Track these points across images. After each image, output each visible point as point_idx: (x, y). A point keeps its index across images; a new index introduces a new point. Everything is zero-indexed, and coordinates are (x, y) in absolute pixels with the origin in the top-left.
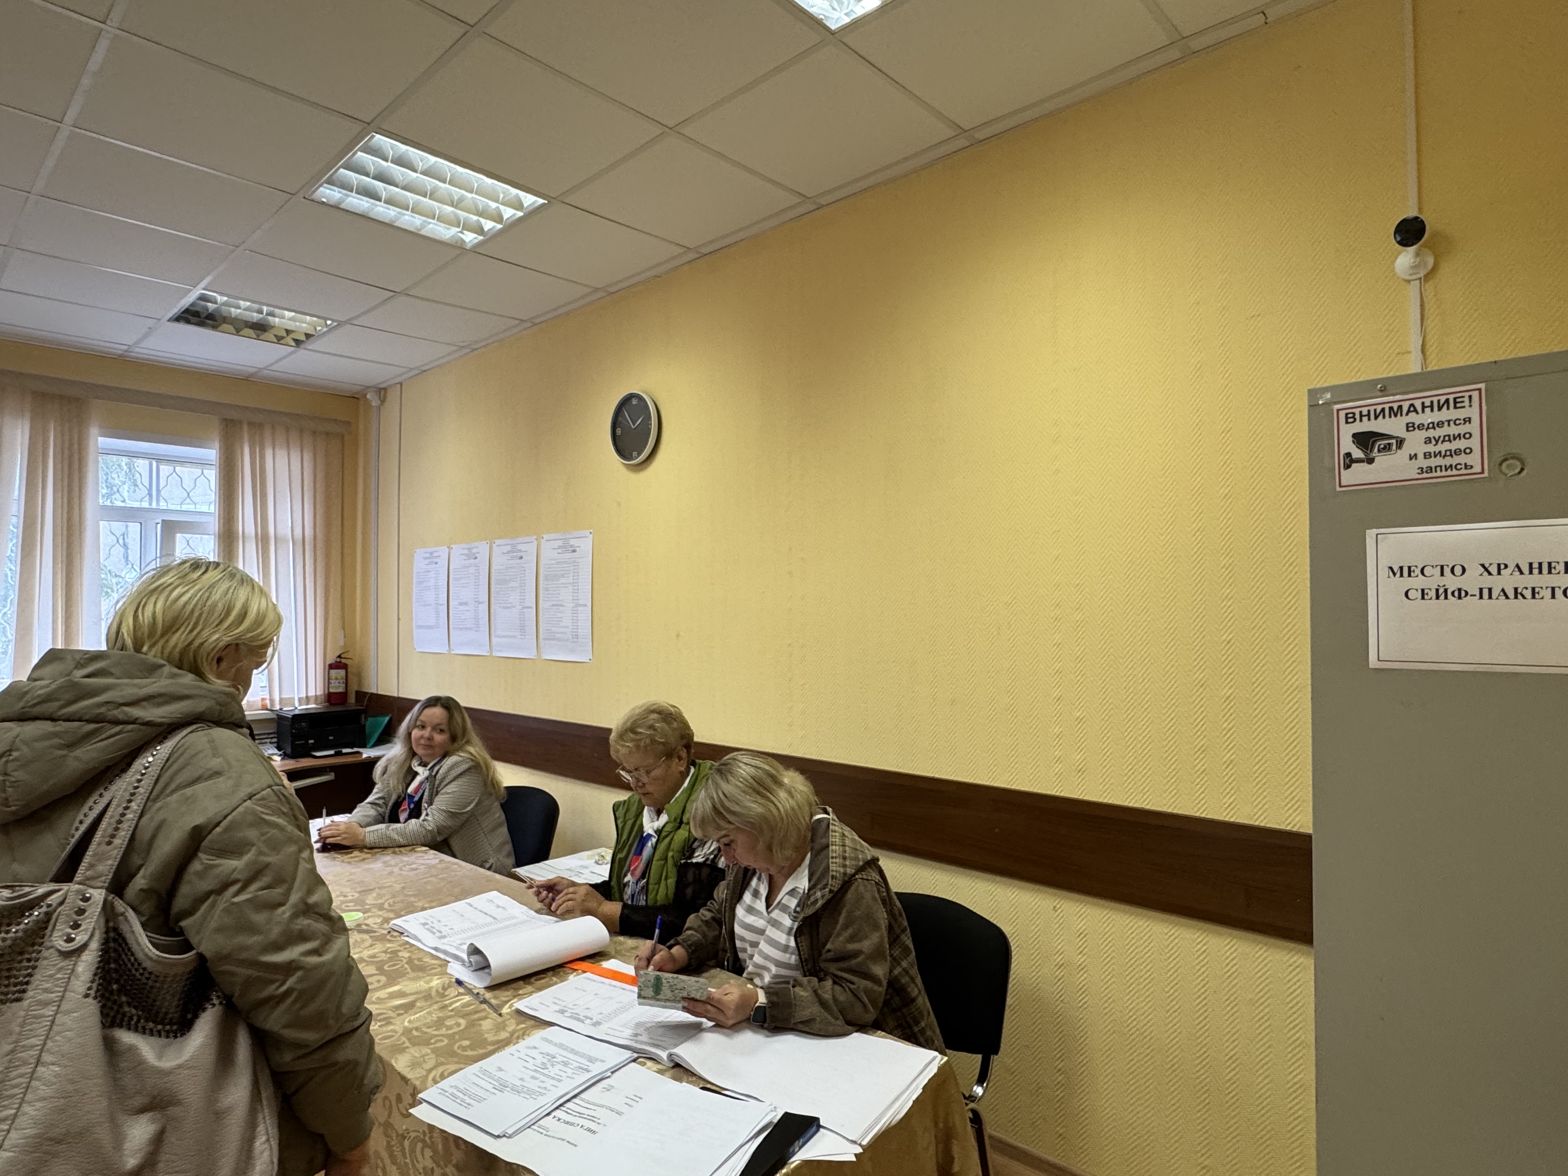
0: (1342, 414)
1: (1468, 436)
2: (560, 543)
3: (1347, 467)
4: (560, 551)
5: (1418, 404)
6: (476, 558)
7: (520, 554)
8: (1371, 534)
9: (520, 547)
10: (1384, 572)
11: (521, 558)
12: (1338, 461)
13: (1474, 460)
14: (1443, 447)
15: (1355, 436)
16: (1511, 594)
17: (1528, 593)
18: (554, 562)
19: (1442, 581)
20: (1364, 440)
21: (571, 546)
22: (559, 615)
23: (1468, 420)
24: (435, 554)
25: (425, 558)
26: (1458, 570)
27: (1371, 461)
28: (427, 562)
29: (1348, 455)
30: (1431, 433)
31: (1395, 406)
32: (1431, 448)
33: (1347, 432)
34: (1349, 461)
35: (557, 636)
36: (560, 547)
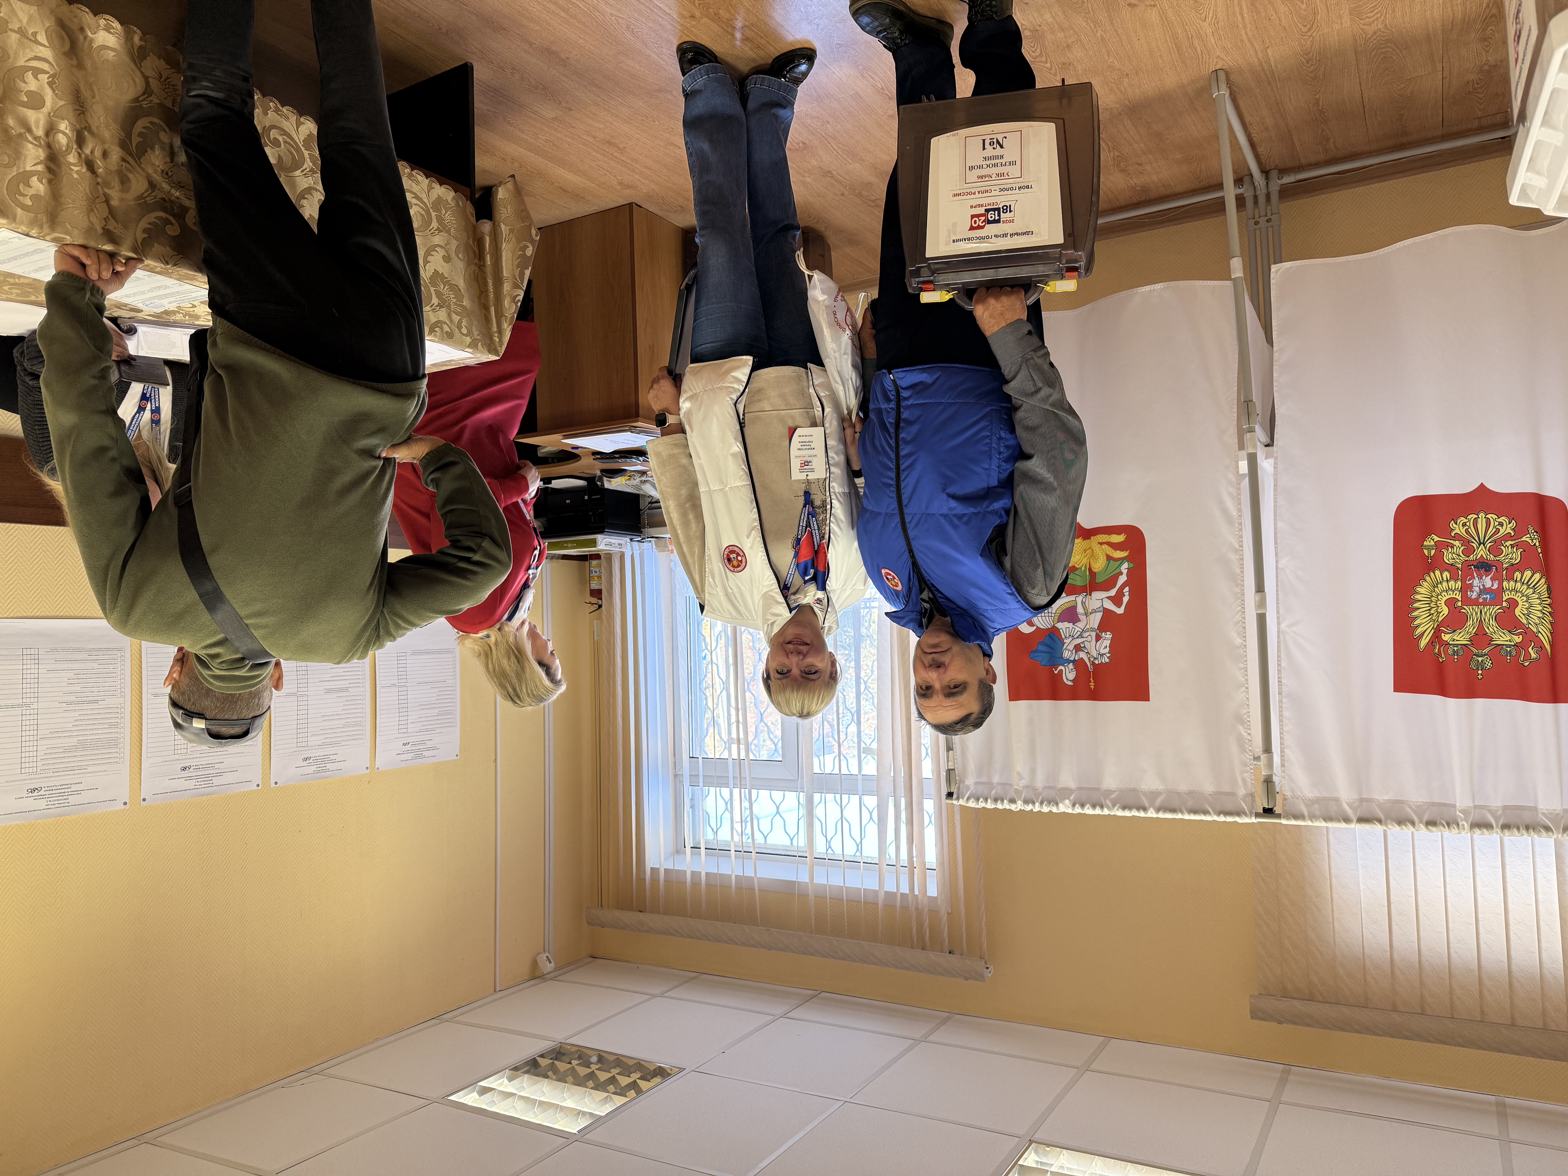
2: (72, 800)
4: (74, 788)
6: (306, 759)
7: (186, 774)
9: (191, 784)
11: (184, 769)
18: (90, 769)
21: (42, 797)
22: (77, 688)
24: (410, 756)
25: (434, 748)
28: (429, 744)
35: (84, 656)
36: (78, 792)
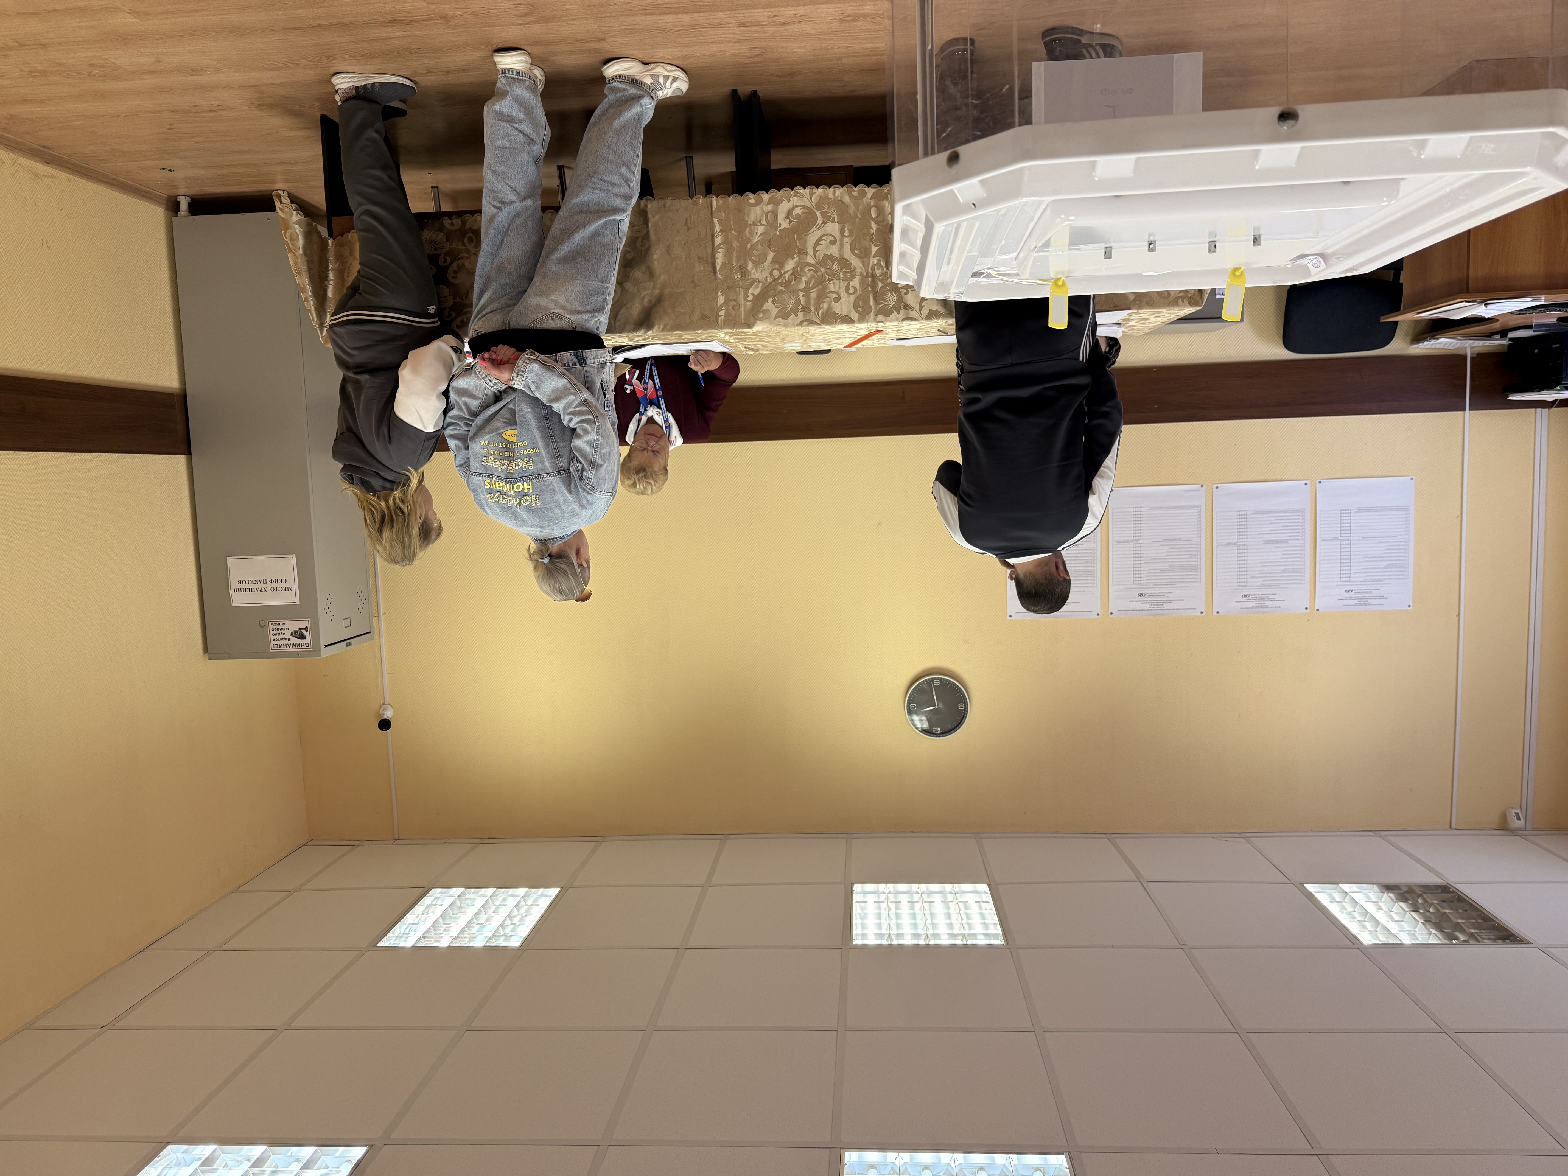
0: (310, 647)
1: (274, 635)
3: (306, 627)
5: (288, 648)
6: (1245, 596)
8: (298, 603)
10: (293, 589)
12: (309, 629)
13: (271, 627)
14: (279, 632)
15: (305, 639)
16: (258, 581)
17: (254, 582)
19: (277, 586)
20: (302, 637)
23: (274, 640)
24: (1353, 602)
25: (1381, 598)
26: (272, 589)
27: (300, 629)
29: (307, 632)
30: (283, 637)
31: (294, 648)
32: (283, 632)
33: (307, 640)
34: (306, 629)
